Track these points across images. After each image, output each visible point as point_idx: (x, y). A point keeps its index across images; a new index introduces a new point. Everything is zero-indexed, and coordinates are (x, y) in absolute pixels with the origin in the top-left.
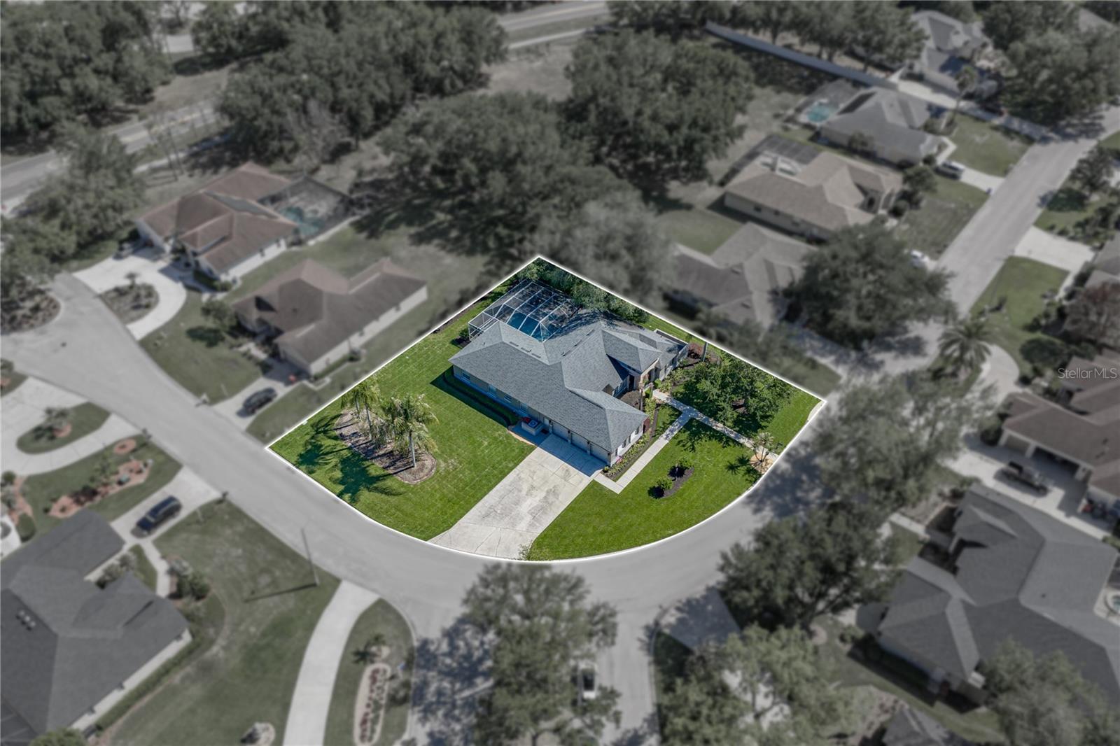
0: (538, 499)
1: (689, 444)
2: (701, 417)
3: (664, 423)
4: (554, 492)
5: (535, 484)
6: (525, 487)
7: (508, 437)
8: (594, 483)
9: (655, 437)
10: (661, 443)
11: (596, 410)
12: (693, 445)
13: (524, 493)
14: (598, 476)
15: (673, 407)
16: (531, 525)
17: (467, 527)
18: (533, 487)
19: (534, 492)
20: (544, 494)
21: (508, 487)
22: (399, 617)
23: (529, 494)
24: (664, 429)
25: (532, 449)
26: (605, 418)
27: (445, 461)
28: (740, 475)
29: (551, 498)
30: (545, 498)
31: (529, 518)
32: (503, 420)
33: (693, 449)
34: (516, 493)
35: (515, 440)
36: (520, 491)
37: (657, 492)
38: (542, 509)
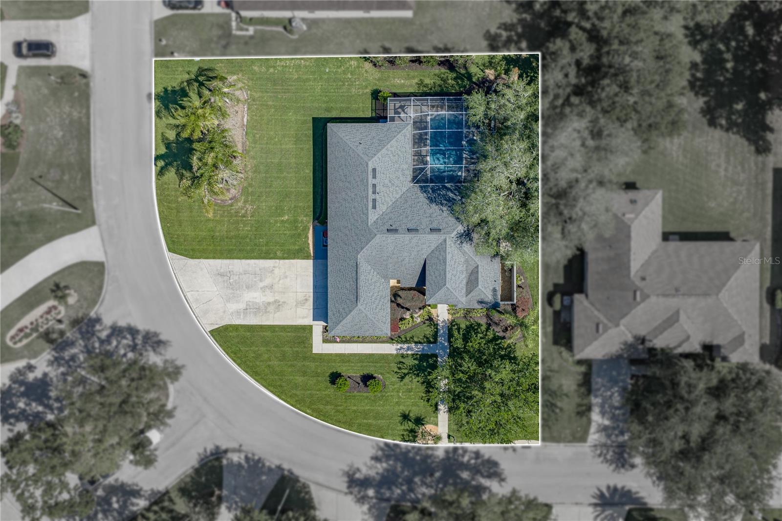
0: (264, 299)
1: (406, 371)
2: (443, 360)
3: (412, 338)
4: (278, 305)
5: (276, 287)
6: (268, 281)
7: (306, 229)
8: (309, 329)
9: (391, 340)
10: (390, 349)
11: (353, 298)
12: (405, 375)
13: (261, 285)
14: (318, 327)
15: (436, 332)
16: (238, 312)
17: (202, 269)
18: (271, 287)
19: (268, 292)
20: (271, 300)
21: (257, 269)
22: (101, 288)
23: (263, 289)
24: (406, 342)
25: (307, 257)
26: (350, 311)
28: (403, 427)
29: (271, 308)
30: (269, 304)
31: (242, 306)
32: (318, 211)
33: (402, 378)
34: (258, 278)
35: (307, 237)
36: (261, 281)
37: (335, 377)
38: (257, 309)
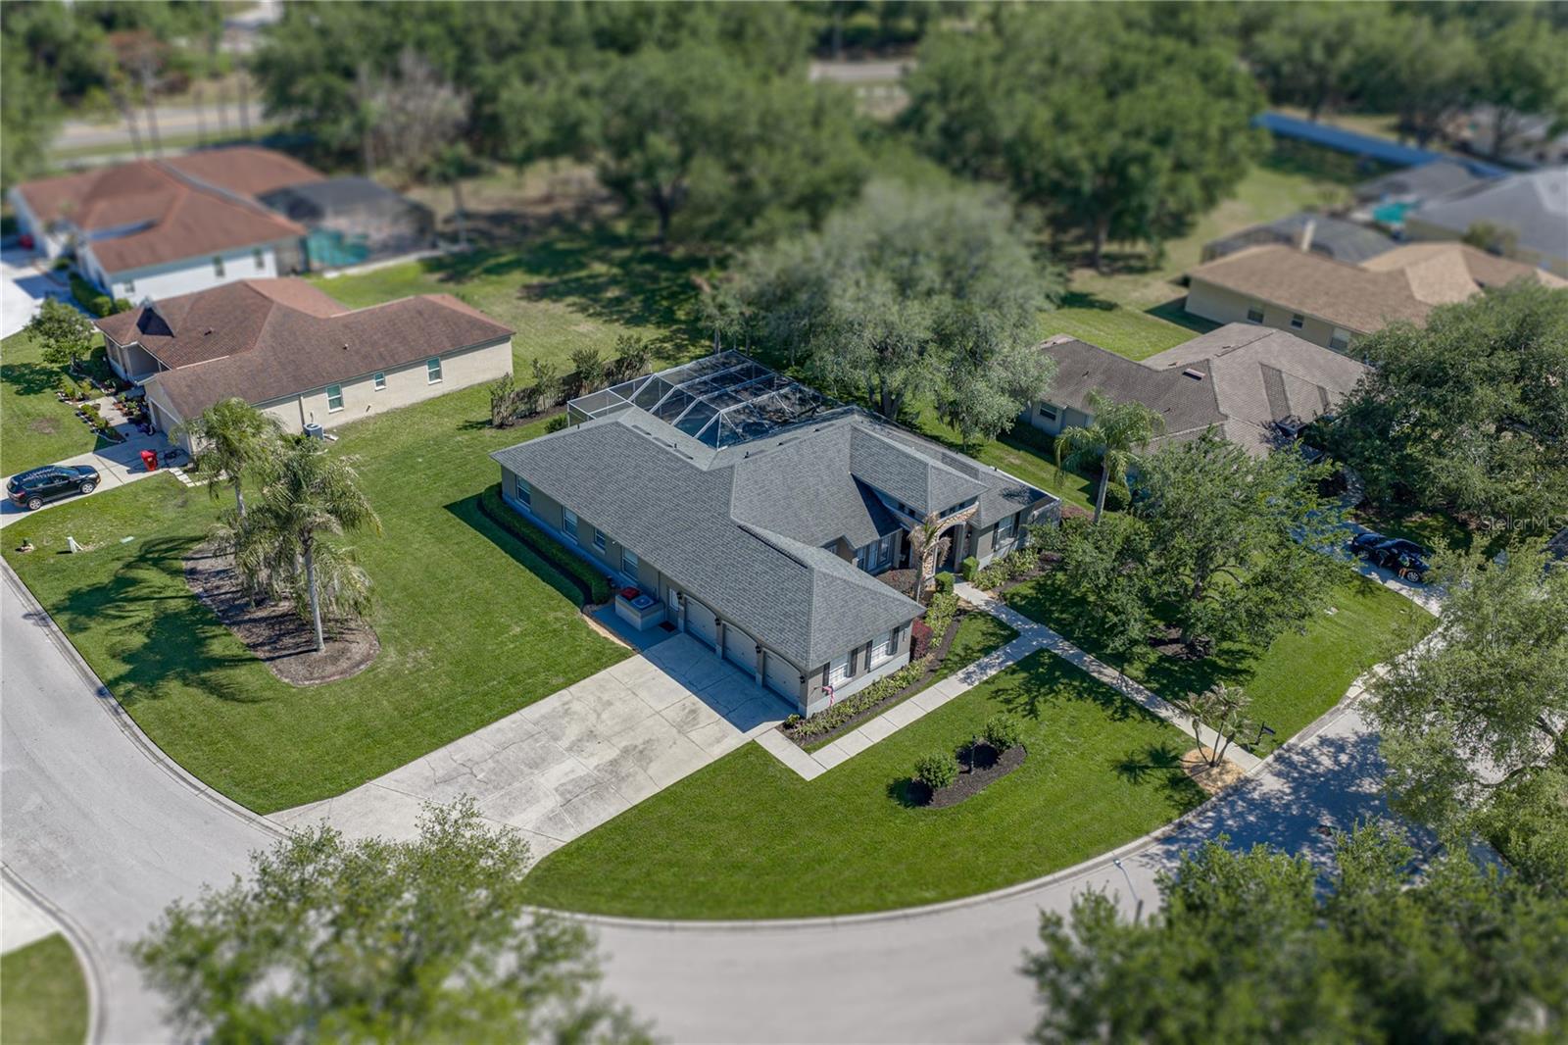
0: (594, 762)
1: (1024, 699)
2: (1065, 649)
3: (966, 648)
4: (642, 754)
5: (601, 729)
6: (573, 732)
7: (574, 626)
8: (753, 748)
9: (941, 670)
10: (952, 688)
11: (792, 569)
12: (1032, 704)
13: (565, 743)
14: (769, 736)
15: (994, 619)
16: (553, 819)
17: (383, 798)
18: (592, 735)
19: (590, 746)
20: (614, 753)
21: (529, 727)
23: (576, 747)
24: (964, 662)
25: (623, 656)
27: (402, 652)
28: (1149, 788)
29: (628, 766)
30: (614, 763)
31: (552, 802)
32: (577, 592)
33: (1033, 712)
34: (544, 740)
35: (590, 632)
36: (556, 739)
37: (916, 792)
38: (596, 787)
